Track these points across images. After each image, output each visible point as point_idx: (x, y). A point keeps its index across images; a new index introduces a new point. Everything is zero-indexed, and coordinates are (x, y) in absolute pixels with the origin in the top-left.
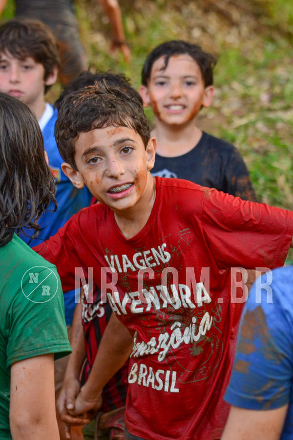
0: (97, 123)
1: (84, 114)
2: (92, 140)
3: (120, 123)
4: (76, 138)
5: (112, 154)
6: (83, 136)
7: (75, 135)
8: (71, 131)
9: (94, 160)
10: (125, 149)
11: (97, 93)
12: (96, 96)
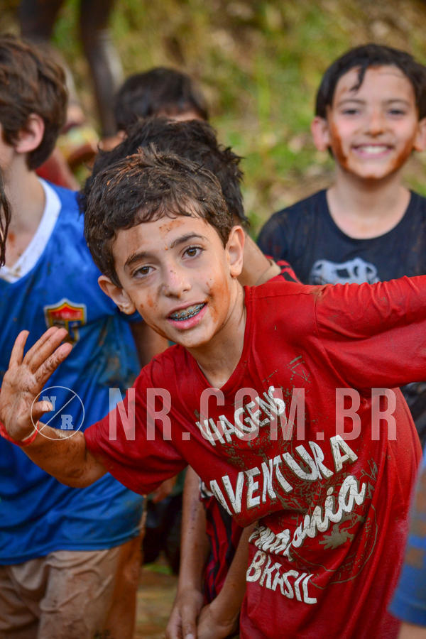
0: (141, 214)
1: (122, 202)
2: (137, 240)
3: (178, 211)
4: (113, 239)
5: (170, 260)
6: (123, 236)
7: (112, 235)
8: (105, 229)
9: (144, 271)
10: (189, 250)
11: (142, 166)
12: (139, 171)
